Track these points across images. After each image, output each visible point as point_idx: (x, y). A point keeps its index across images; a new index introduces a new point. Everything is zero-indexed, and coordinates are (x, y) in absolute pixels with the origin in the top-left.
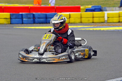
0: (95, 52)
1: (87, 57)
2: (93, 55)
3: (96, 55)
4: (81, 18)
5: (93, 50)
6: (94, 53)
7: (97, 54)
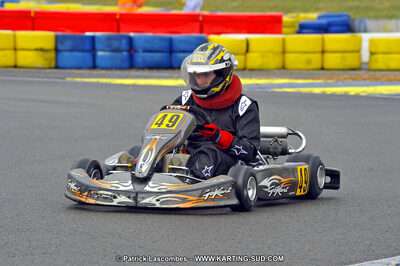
0: (334, 176)
1: (302, 193)
2: (327, 186)
3: (337, 188)
4: (284, 52)
5: (327, 171)
6: (329, 179)
7: (338, 182)
